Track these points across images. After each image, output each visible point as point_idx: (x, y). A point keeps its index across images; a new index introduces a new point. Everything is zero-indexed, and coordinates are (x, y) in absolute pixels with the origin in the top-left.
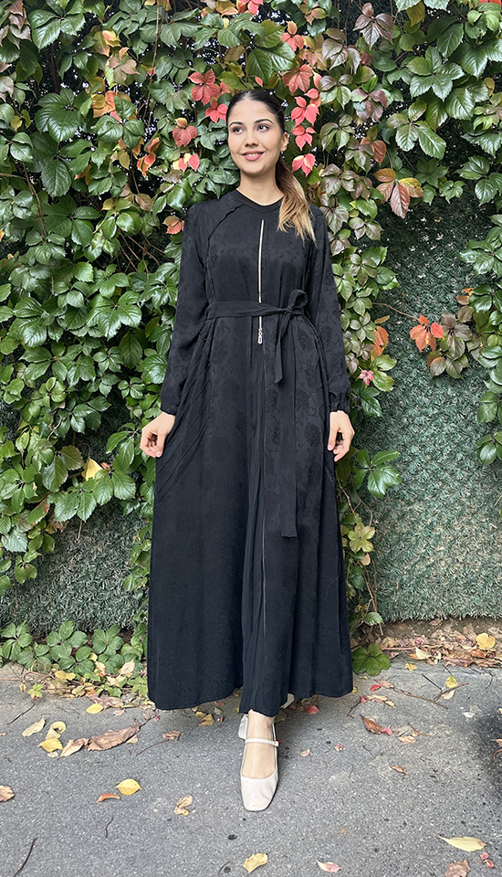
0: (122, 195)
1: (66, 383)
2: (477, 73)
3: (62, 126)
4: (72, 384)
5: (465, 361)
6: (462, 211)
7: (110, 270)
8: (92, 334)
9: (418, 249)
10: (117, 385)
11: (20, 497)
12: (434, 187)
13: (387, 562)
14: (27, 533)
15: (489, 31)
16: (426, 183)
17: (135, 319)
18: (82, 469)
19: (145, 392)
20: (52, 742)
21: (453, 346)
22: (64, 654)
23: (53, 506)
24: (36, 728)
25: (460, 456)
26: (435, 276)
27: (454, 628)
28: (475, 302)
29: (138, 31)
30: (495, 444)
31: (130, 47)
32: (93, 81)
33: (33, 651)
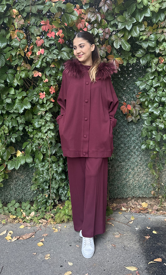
0: (22, 65)
1: (8, 127)
2: (140, 21)
3: (2, 43)
4: (10, 127)
5: (139, 117)
7: (20, 90)
8: (15, 111)
9: (124, 79)
10: (24, 127)
12: (127, 60)
13: (113, 181)
15: (144, 6)
16: (124, 58)
17: (29, 107)
18: (16, 153)
19: (33, 129)
20: (9, 237)
21: (135, 112)
22: (12, 210)
23: (7, 165)
24: (4, 233)
25: (137, 147)
26: (129, 88)
27: (135, 201)
28: (141, 98)
29: (24, 9)
30: (146, 144)
31: (22, 15)
32: (11, 27)
33: (3, 209)
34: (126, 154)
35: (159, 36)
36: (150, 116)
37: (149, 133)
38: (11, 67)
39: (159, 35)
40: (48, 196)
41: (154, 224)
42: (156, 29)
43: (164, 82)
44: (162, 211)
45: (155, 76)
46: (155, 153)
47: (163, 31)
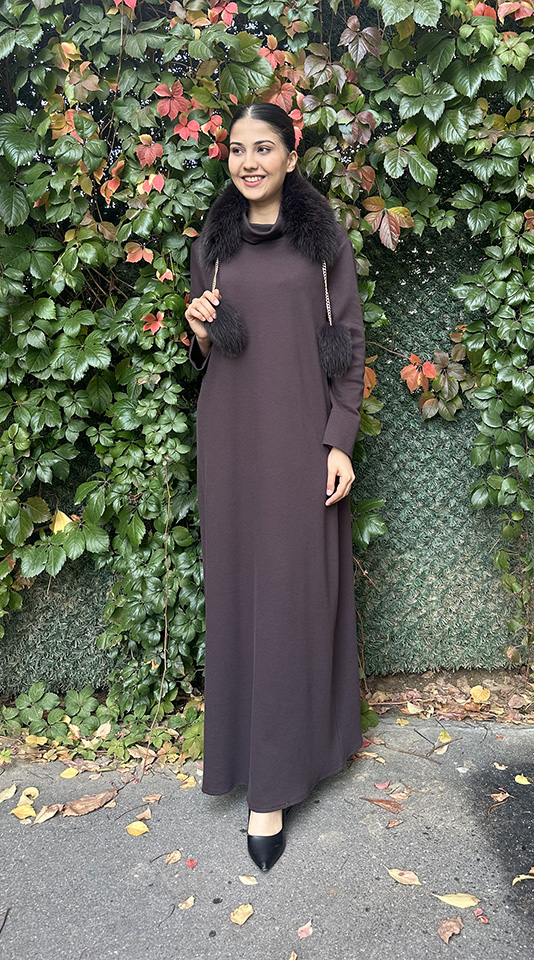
0: (83, 223)
1: (29, 429)
2: (470, 94)
3: (20, 149)
4: (36, 430)
5: (459, 402)
6: (455, 242)
7: (74, 306)
8: (56, 377)
9: (409, 283)
10: (85, 431)
12: (425, 217)
13: (377, 614)
15: (482, 48)
16: (416, 212)
17: (103, 360)
18: (51, 522)
19: (115, 439)
20: (24, 809)
21: (446, 386)
22: (34, 717)
23: (19, 561)
24: (7, 795)
25: (453, 502)
26: (428, 312)
27: (447, 681)
28: (468, 339)
29: (100, 43)
30: (487, 488)
31: (92, 61)
32: (51, 99)
33: (2, 715)
34: (418, 523)
35: (525, 143)
36: (500, 398)
37: (498, 454)
39: (526, 140)
40: (158, 666)
41: (516, 755)
42: (515, 125)
45: (513, 271)
46: (515, 518)
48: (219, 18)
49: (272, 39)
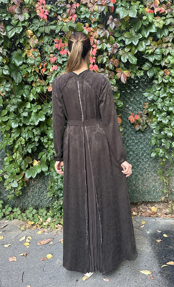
0: (37, 81)
2: (146, 36)
3: (18, 61)
4: (27, 139)
5: (146, 125)
7: (36, 104)
8: (31, 124)
9: (130, 91)
10: (40, 138)
11: (15, 172)
12: (134, 73)
14: (18, 182)
15: (150, 23)
16: (132, 72)
17: (43, 119)
18: (33, 163)
19: (48, 140)
21: (142, 121)
22: (30, 216)
23: (24, 174)
24: (23, 239)
25: (145, 154)
26: (136, 99)
27: (144, 205)
28: (148, 108)
29: (38, 29)
30: (155, 152)
31: (36, 35)
32: (26, 46)
33: (22, 215)
34: (135, 161)
36: (159, 125)
37: (158, 141)
38: (27, 83)
39: (164, 49)
41: (164, 228)
42: (161, 44)
43: (170, 93)
44: (171, 215)
45: (161, 88)
46: (164, 160)
47: (167, 46)
48: (72, 19)
49: (87, 24)
